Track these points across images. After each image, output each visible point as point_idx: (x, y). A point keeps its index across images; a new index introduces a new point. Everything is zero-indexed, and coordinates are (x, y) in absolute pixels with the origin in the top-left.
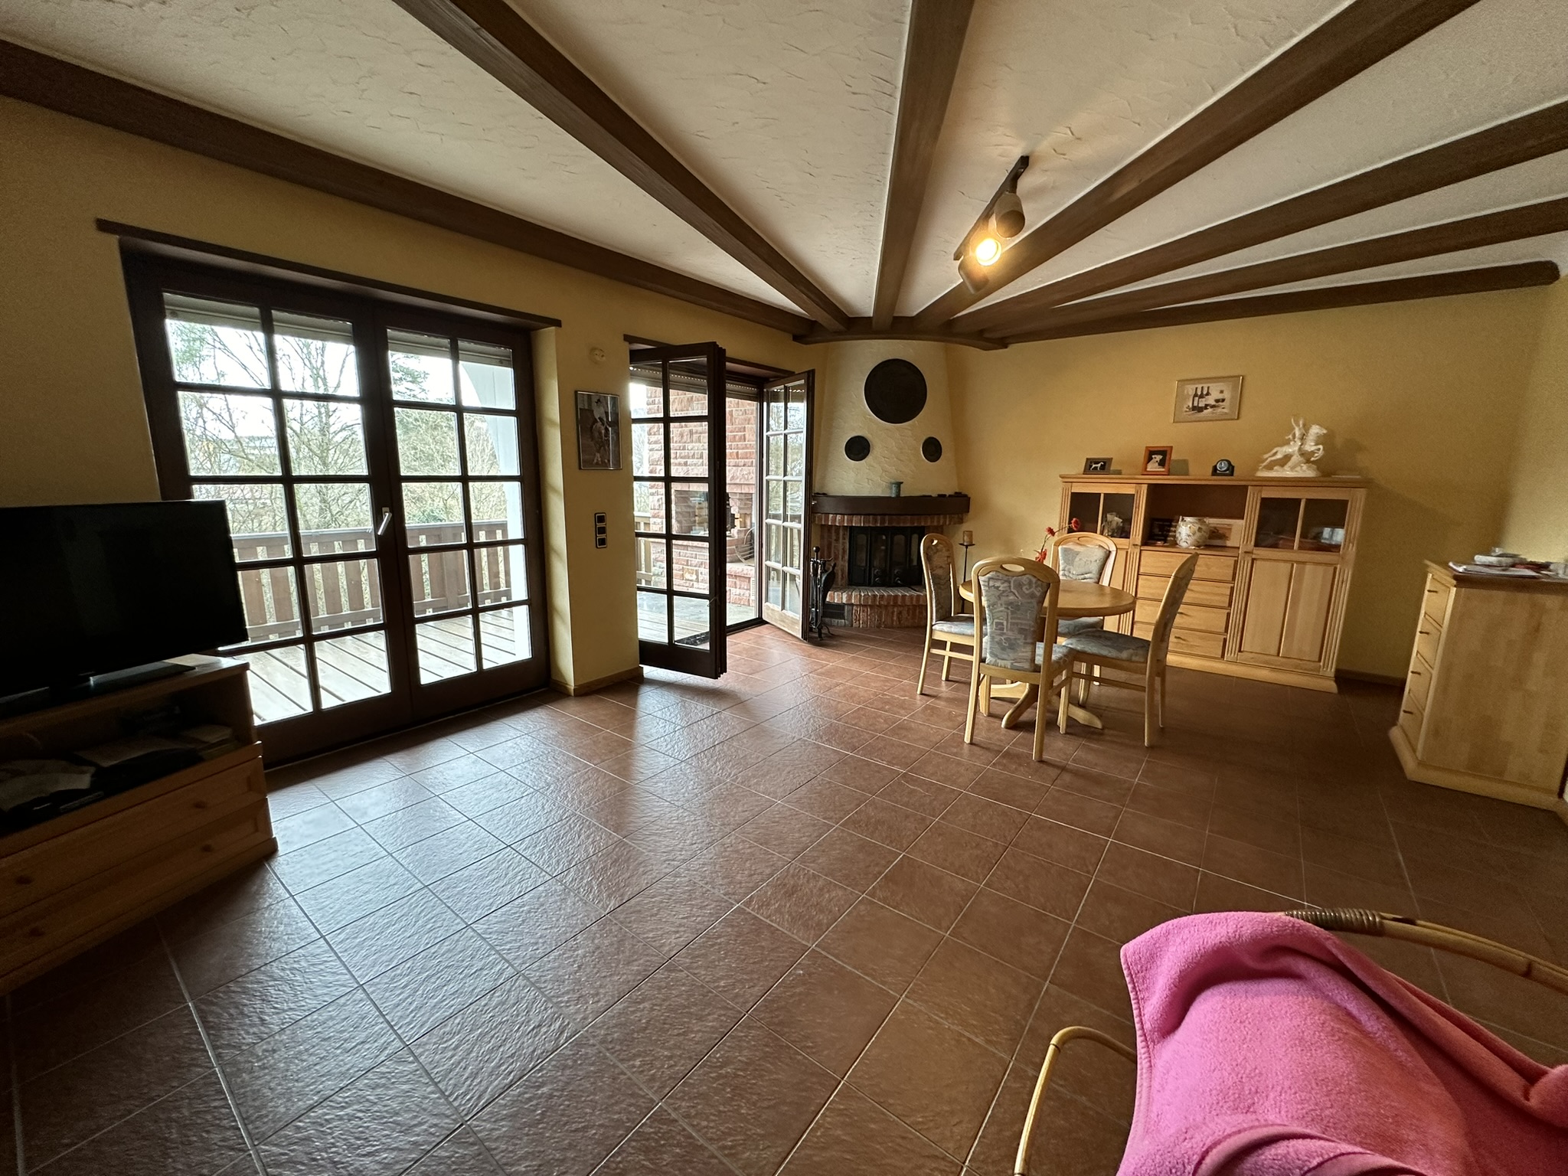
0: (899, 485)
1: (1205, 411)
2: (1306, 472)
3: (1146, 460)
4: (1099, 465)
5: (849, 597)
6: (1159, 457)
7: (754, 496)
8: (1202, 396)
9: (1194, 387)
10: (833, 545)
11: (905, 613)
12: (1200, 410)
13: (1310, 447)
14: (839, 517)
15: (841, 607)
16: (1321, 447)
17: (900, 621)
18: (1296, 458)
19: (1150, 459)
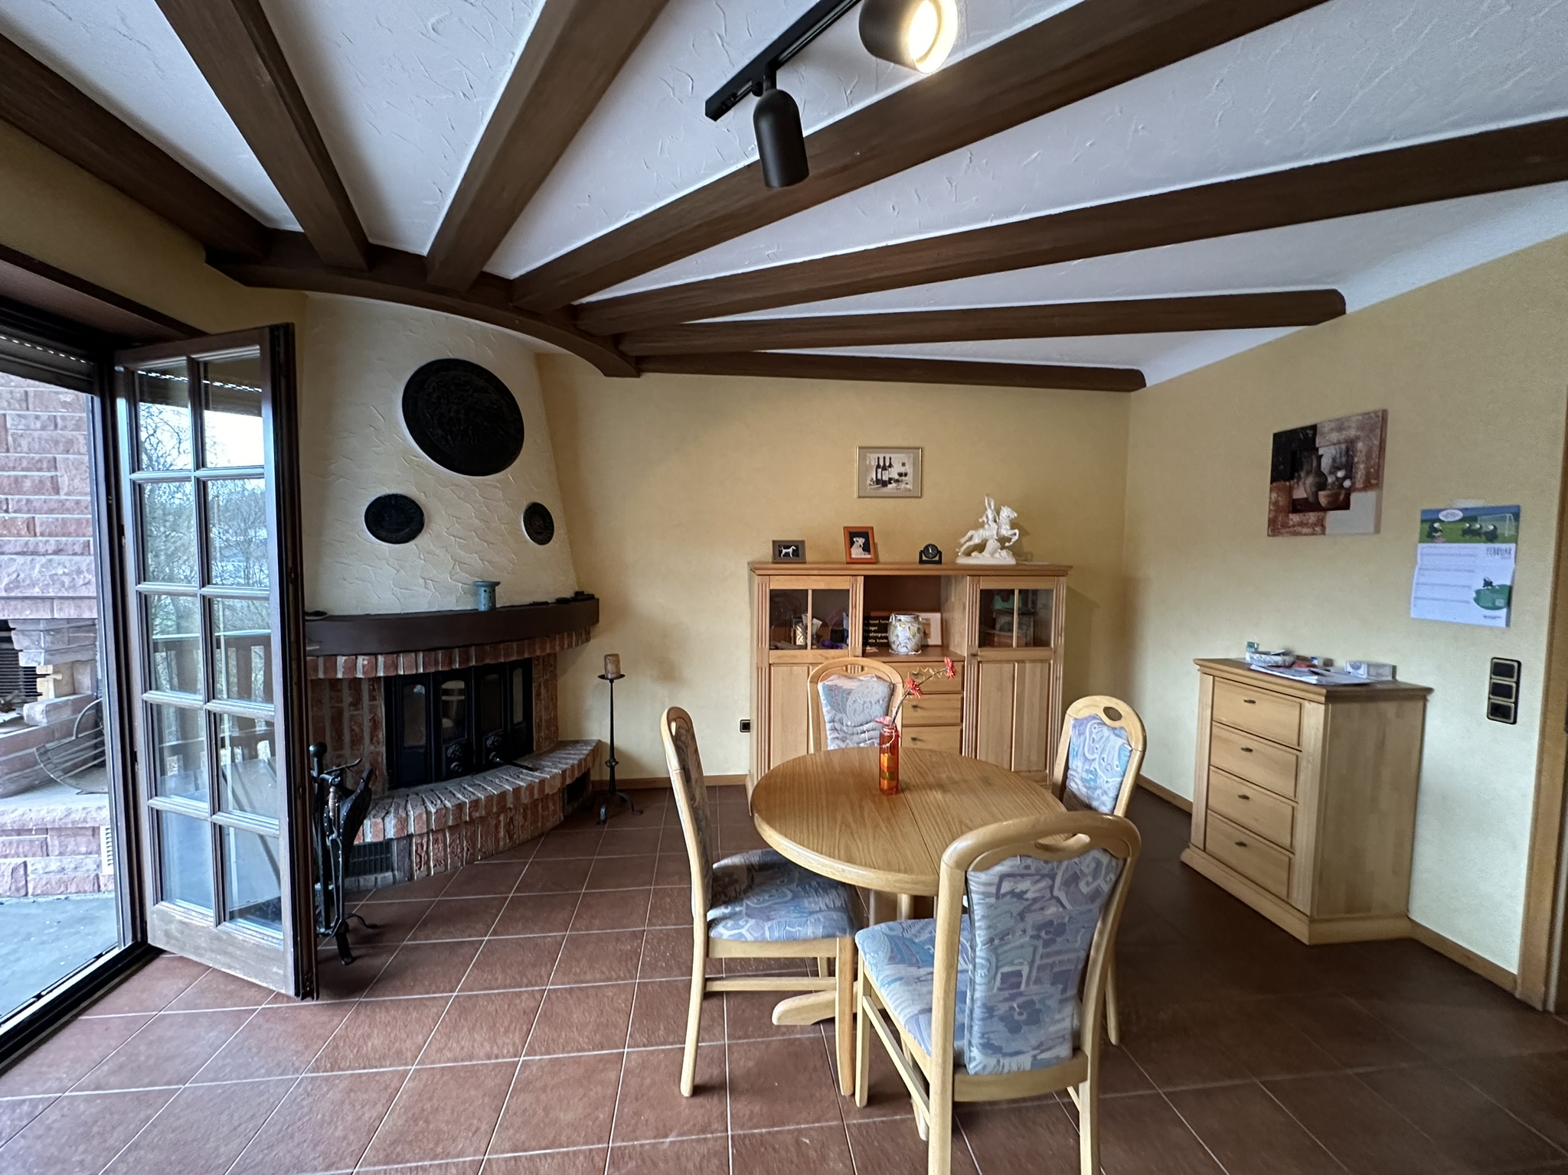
0: (492, 587)
1: (890, 486)
2: (1005, 559)
3: (848, 545)
4: (790, 550)
5: (403, 823)
6: (861, 541)
7: (100, 626)
8: (884, 468)
9: (876, 456)
10: (346, 715)
11: (519, 820)
12: (885, 484)
13: (1006, 531)
14: (362, 661)
15: (385, 846)
16: (1017, 531)
17: (511, 838)
18: (992, 544)
19: (852, 543)
